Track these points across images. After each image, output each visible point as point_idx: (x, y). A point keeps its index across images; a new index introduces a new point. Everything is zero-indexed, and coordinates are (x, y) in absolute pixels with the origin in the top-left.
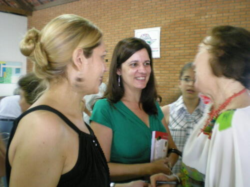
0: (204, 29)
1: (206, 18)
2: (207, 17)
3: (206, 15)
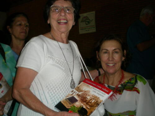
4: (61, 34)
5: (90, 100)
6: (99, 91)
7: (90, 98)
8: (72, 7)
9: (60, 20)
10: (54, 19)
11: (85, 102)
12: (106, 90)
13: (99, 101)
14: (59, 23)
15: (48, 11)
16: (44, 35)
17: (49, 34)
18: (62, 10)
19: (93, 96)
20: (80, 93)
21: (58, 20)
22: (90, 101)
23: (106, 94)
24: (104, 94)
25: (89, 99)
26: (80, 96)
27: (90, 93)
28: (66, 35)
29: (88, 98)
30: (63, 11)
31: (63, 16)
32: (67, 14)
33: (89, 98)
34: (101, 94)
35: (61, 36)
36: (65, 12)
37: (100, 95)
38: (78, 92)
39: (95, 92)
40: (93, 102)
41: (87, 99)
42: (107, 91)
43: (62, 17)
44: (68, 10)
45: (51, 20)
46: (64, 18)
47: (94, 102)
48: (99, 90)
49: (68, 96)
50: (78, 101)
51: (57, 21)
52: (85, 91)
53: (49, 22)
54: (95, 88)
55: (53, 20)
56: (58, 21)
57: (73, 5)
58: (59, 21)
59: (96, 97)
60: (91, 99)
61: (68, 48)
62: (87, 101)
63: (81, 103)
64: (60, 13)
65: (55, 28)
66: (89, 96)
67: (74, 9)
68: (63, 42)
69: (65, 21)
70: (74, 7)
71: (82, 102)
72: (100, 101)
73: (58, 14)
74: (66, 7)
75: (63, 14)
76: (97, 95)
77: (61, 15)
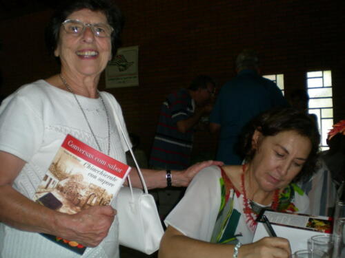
4: (84, 78)
5: (87, 200)
6: (101, 173)
7: (87, 193)
8: (108, 26)
9: (83, 51)
10: (69, 48)
11: (77, 205)
12: (116, 169)
13: (106, 198)
14: (81, 57)
15: (56, 31)
16: (47, 81)
17: (57, 79)
18: (88, 30)
19: (91, 188)
20: (63, 183)
21: (79, 51)
22: (88, 202)
23: (117, 178)
24: (115, 180)
25: (85, 198)
26: (64, 190)
27: (84, 180)
28: (94, 82)
29: (81, 196)
30: (89, 33)
31: (89, 43)
32: (97, 39)
33: (83, 193)
34: (108, 180)
35: (83, 83)
36: (93, 34)
37: (107, 183)
38: (57, 181)
39: (95, 177)
40: (94, 202)
41: (81, 199)
42: (120, 171)
43: (86, 46)
44: (100, 30)
45: (63, 49)
46: (90, 46)
47: (97, 202)
48: (101, 170)
49: (39, 193)
50: (64, 205)
51: (76, 53)
52: (73, 177)
53: (57, 54)
54: (92, 165)
55: (67, 50)
56: (79, 53)
57: (109, 21)
58: (81, 54)
59: (98, 189)
60: (90, 197)
61: (98, 107)
62: (83, 203)
63: (69, 208)
64: (82, 36)
65: (72, 66)
66: (83, 188)
67: (113, 29)
68: (89, 96)
69: (93, 53)
70: (111, 25)
71: (71, 207)
72: (109, 198)
73: (79, 38)
74: (96, 25)
75: (89, 39)
76: (99, 184)
77: (85, 41)
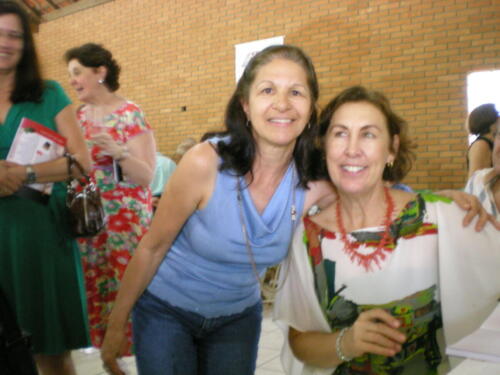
0: (367, 35)
1: (368, 14)
2: (370, 10)
3: (368, 6)
